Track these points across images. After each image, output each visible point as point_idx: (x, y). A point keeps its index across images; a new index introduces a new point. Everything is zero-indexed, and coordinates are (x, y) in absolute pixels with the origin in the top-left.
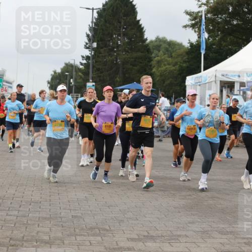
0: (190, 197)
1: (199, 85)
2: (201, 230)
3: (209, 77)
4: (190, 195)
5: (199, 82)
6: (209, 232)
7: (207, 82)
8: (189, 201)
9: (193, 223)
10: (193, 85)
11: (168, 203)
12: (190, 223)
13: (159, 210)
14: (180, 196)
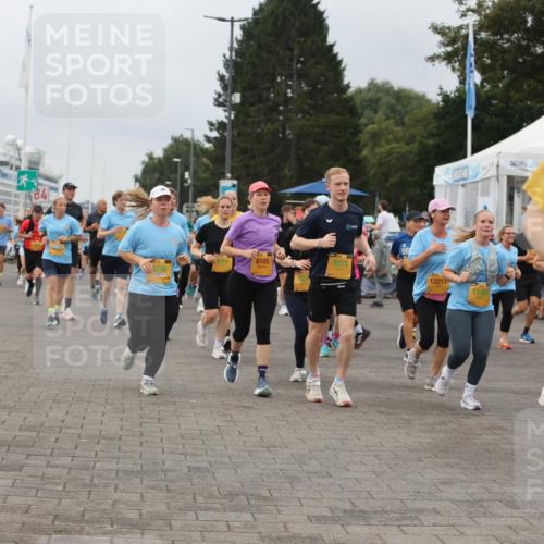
0: (443, 427)
1: (463, 186)
2: (468, 498)
3: (484, 168)
4: (444, 424)
5: (463, 179)
6: (485, 504)
7: (478, 178)
8: (441, 436)
9: (450, 482)
10: (450, 185)
11: (398, 441)
12: (443, 483)
13: (376, 456)
14: (421, 424)
